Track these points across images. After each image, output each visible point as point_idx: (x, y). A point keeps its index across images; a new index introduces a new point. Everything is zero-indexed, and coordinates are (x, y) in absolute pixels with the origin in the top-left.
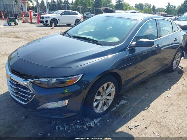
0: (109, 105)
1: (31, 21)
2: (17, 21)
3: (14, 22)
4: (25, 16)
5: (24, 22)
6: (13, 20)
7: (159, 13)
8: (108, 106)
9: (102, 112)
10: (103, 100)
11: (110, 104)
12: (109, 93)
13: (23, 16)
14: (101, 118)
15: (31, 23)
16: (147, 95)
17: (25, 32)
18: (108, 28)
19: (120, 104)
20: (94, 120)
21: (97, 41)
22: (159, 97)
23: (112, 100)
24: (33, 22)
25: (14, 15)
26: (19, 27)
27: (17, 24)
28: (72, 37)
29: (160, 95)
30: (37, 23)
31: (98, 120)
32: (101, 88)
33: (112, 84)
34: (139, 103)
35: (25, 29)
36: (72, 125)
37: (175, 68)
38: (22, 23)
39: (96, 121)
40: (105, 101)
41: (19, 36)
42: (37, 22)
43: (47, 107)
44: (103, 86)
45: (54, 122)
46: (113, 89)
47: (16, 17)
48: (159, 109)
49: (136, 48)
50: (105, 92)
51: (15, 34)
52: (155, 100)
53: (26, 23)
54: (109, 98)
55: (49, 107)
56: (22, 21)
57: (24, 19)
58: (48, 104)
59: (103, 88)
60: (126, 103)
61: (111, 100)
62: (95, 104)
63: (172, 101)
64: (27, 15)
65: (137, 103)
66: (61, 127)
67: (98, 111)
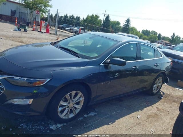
0: (75, 113)
1: (40, 30)
2: (27, 28)
3: (24, 28)
4: (36, 25)
5: (33, 30)
6: (23, 27)
7: (162, 41)
8: (75, 115)
9: (67, 118)
10: (70, 107)
11: (77, 113)
12: (78, 101)
13: (34, 24)
14: (65, 124)
15: (40, 32)
16: (118, 112)
17: (31, 39)
18: (98, 46)
19: (89, 115)
20: (58, 124)
21: (77, 54)
22: (129, 115)
23: (80, 109)
24: (42, 31)
25: (27, 22)
26: (27, 33)
27: (26, 31)
28: (59, 47)
29: (131, 113)
30: (45, 33)
31: (62, 125)
32: (68, 95)
33: (80, 94)
34: (108, 117)
35: (32, 36)
36: (36, 125)
37: (156, 92)
38: (32, 30)
39: (59, 126)
40: (72, 108)
41: (23, 41)
42: (45, 31)
43: (13, 103)
44: (71, 93)
45: (20, 120)
46: (82, 99)
47: (29, 24)
48: (124, 125)
49: (110, 65)
50: (72, 99)
51: (21, 39)
52: (124, 117)
53: (35, 31)
54: (77, 106)
55: (15, 103)
56: (32, 29)
57: (34, 27)
58: (15, 100)
59: (70, 95)
60: (95, 115)
61: (78, 108)
62: (60, 109)
63: (140, 121)
64: (39, 24)
65: (106, 117)
66: (24, 125)
67: (62, 116)
